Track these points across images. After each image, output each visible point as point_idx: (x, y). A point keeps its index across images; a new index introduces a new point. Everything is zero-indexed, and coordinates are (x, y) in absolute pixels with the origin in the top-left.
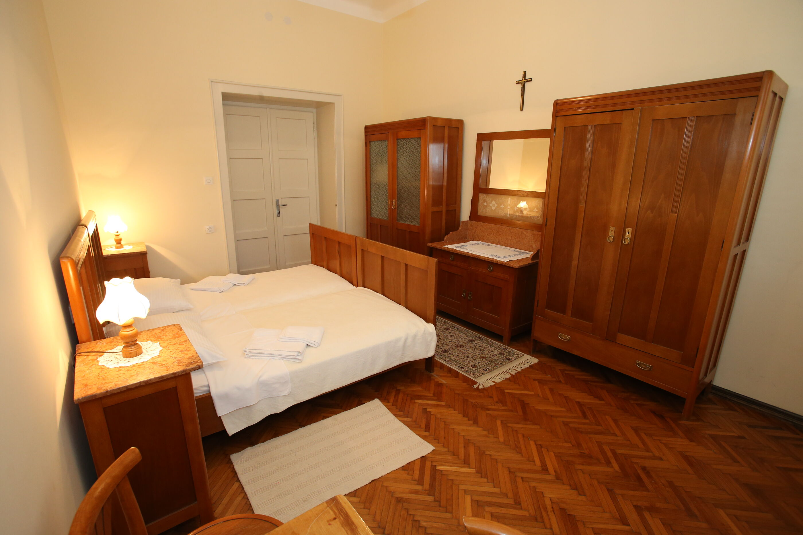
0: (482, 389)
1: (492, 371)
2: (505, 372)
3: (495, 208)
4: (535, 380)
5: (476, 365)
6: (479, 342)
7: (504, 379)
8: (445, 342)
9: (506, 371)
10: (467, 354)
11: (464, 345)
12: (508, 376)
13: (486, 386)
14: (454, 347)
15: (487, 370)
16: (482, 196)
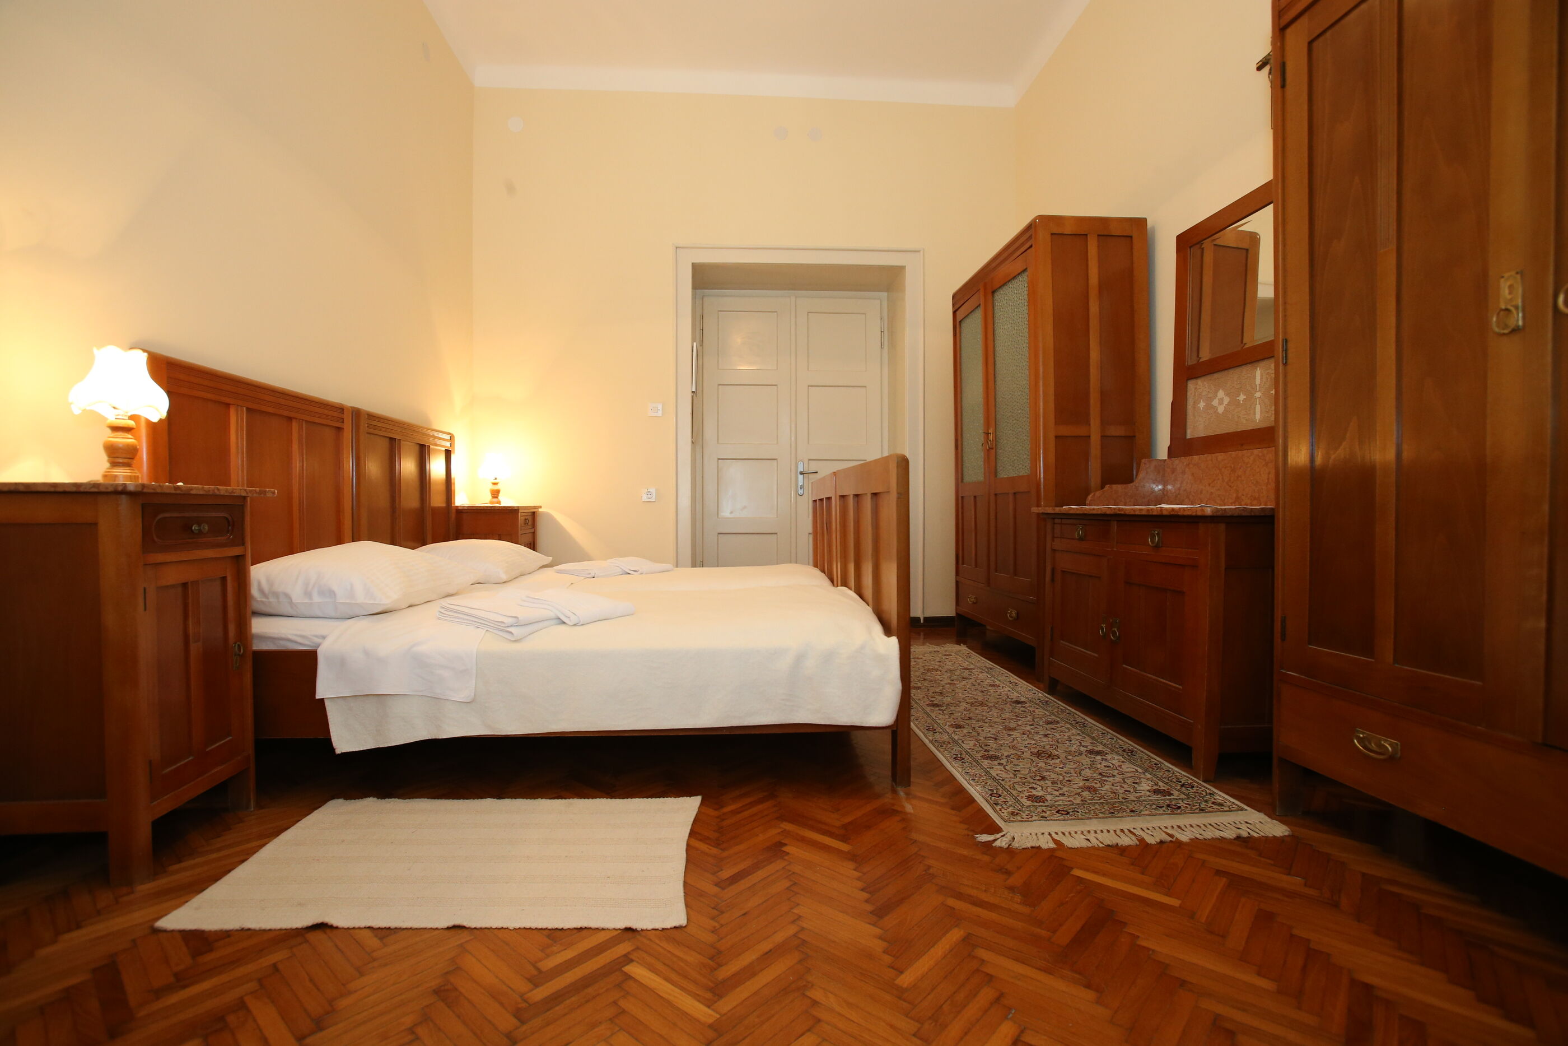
0: (1001, 848)
1: (1082, 819)
2: (1126, 831)
3: (1225, 407)
4: (1218, 872)
5: (1049, 797)
6: (1116, 757)
7: (1101, 845)
8: (1015, 742)
9: (1132, 830)
10: (1045, 774)
11: (1063, 756)
12: (1126, 841)
13: (1016, 845)
14: (1027, 755)
15: (1068, 813)
16: (1197, 388)
